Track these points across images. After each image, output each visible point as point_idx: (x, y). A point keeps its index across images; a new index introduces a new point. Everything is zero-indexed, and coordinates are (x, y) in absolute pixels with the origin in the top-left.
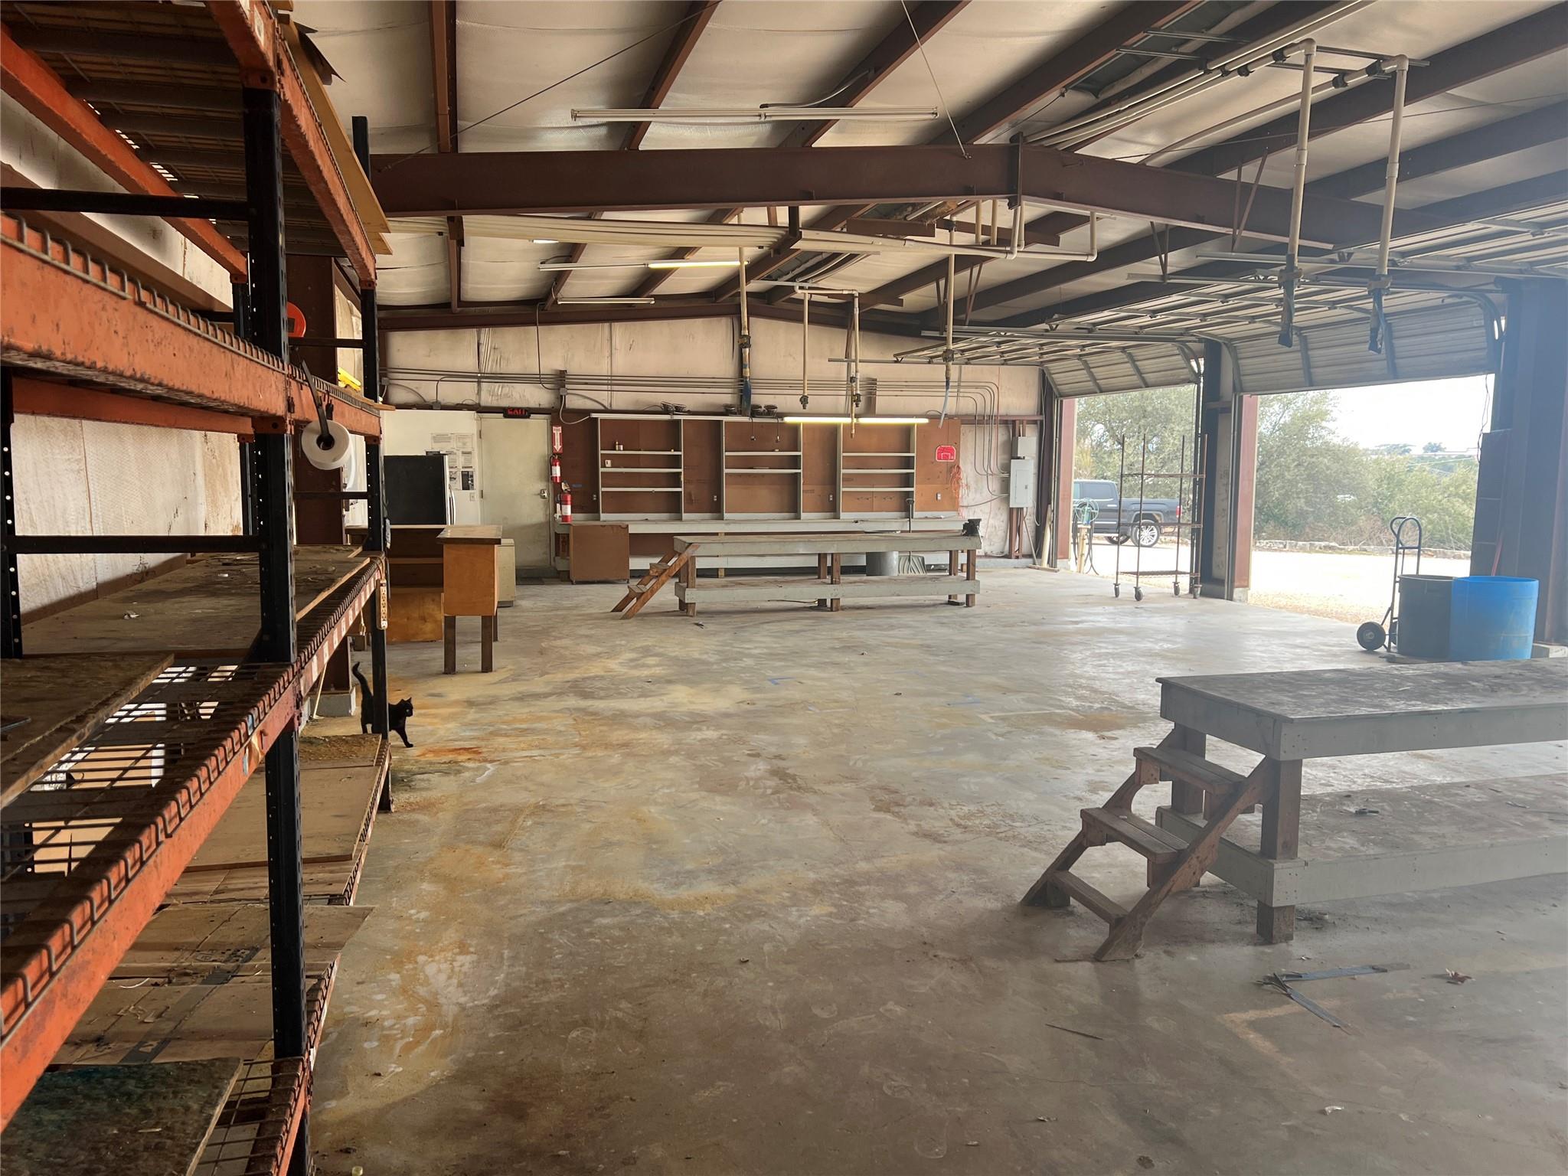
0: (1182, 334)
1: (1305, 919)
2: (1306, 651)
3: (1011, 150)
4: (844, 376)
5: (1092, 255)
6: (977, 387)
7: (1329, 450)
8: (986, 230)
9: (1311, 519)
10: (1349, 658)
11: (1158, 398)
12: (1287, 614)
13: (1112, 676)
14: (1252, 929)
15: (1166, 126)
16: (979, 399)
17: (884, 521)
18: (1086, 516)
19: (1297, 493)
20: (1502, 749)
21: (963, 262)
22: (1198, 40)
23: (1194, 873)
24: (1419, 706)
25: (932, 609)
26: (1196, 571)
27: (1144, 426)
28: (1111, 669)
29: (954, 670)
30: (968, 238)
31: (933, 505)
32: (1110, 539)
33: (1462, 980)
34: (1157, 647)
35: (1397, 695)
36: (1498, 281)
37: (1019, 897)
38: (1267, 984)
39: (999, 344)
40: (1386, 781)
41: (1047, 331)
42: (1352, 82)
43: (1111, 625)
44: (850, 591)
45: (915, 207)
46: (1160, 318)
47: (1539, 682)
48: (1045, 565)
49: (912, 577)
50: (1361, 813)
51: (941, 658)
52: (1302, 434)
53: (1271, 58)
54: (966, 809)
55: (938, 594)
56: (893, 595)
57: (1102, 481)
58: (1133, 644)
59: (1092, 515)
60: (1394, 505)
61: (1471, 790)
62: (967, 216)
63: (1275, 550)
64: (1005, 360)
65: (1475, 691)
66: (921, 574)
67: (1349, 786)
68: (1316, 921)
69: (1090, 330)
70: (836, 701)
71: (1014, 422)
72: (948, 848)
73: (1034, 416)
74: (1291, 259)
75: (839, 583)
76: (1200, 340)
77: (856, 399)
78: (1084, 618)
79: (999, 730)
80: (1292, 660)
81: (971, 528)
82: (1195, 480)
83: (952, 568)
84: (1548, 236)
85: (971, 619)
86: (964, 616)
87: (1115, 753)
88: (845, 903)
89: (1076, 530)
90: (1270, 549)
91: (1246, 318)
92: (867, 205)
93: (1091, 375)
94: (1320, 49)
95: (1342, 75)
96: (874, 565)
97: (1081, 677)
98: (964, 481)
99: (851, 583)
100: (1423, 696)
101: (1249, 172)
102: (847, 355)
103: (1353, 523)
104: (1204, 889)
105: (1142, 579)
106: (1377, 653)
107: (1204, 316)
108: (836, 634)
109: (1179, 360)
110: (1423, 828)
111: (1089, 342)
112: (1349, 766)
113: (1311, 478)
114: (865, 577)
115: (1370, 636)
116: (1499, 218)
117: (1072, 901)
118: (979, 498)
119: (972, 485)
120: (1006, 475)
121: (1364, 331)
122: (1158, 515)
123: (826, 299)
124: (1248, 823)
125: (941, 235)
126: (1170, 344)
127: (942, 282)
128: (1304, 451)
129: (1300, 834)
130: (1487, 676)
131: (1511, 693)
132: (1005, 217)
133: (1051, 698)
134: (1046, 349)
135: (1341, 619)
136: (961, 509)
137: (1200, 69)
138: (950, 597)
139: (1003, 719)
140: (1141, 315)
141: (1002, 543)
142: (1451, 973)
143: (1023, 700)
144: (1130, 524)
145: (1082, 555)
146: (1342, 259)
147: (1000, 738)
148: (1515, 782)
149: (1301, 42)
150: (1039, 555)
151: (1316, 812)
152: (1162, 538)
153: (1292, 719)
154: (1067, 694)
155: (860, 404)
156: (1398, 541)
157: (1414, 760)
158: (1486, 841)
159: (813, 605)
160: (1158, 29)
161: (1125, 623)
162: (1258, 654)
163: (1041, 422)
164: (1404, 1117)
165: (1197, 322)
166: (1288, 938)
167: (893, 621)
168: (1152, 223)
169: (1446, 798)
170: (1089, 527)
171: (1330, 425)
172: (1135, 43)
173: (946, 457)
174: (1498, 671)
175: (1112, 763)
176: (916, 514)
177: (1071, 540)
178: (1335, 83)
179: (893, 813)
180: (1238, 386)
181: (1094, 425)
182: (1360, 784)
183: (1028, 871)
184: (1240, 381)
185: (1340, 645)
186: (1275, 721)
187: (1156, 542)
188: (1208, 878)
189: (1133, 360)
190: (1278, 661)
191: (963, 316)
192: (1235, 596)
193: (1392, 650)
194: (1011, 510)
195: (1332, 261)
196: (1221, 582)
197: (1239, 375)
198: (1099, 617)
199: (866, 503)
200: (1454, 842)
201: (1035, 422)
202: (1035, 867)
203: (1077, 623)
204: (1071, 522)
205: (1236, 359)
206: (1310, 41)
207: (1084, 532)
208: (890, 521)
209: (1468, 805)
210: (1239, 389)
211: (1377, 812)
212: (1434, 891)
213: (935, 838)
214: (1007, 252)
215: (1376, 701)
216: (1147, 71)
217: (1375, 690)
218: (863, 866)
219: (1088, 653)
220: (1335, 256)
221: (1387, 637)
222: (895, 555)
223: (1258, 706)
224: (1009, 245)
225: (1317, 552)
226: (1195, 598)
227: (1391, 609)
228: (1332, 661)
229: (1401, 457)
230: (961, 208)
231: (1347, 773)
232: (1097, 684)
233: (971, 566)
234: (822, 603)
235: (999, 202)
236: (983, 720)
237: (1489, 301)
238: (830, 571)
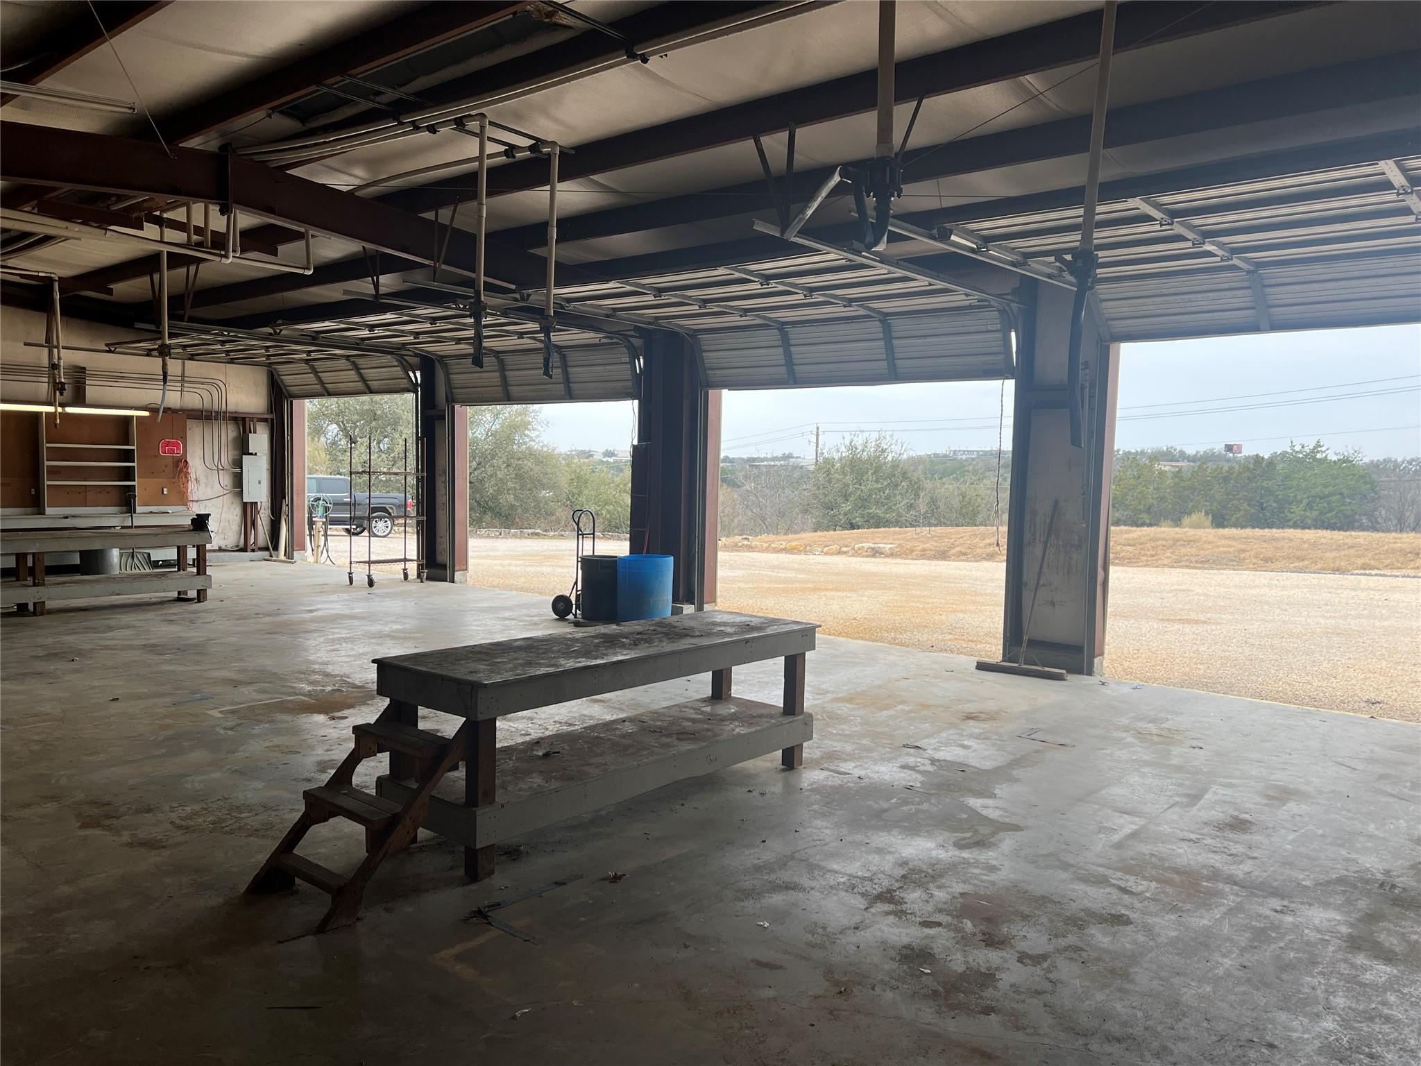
0: (399, 349)
1: (505, 854)
2: (513, 622)
3: (220, 158)
4: (45, 362)
5: (309, 269)
6: (203, 383)
7: (531, 454)
8: (198, 230)
9: (519, 510)
10: (543, 625)
11: (386, 402)
12: (499, 592)
13: (344, 659)
14: (461, 872)
15: (371, 163)
16: (206, 395)
17: (100, 516)
18: (321, 510)
19: (508, 490)
20: (652, 688)
21: (176, 260)
22: (390, 95)
23: (408, 832)
24: (584, 662)
25: (159, 606)
26: (422, 559)
27: (375, 428)
28: (343, 653)
29: (182, 668)
30: (180, 236)
31: (159, 499)
32: (348, 531)
33: (620, 878)
34: (387, 629)
35: (568, 654)
36: (637, 329)
37: (243, 888)
38: (472, 917)
39: (223, 343)
40: (570, 725)
41: (271, 334)
42: (519, 155)
43: (347, 612)
44: (56, 594)
45: (120, 198)
46: (377, 332)
47: (666, 634)
48: (282, 557)
49: (138, 574)
50: (546, 755)
51: (167, 657)
52: (510, 440)
53: (453, 122)
54: (188, 809)
55: (164, 591)
56: (112, 595)
57: (338, 476)
58: (365, 628)
59: (326, 509)
60: (582, 499)
61: (627, 723)
62: (179, 215)
63: (493, 537)
64: (232, 359)
65: (623, 646)
66: (148, 570)
67: (543, 733)
68: (513, 853)
69: (314, 338)
70: (36, 715)
71: (244, 419)
72: (166, 853)
73: (264, 414)
74: (478, 293)
75: (43, 585)
76: (416, 355)
77: (60, 387)
78: (319, 606)
79: (229, 724)
80: (501, 631)
81: (200, 523)
82: (417, 478)
83: (180, 563)
84: (665, 298)
85: (202, 614)
86: (194, 612)
87: (344, 732)
88: (40, 935)
89: (311, 523)
90: (488, 537)
91: (452, 339)
92: (61, 188)
93: (319, 378)
94: (491, 123)
95: (511, 149)
96: (91, 563)
97: (314, 662)
98: (192, 476)
99: (58, 584)
100: (587, 654)
101: (444, 215)
102: (48, 340)
103: (552, 514)
104: (421, 844)
105: (373, 567)
106: (567, 620)
107: (417, 334)
108: (40, 641)
109: (398, 371)
110: (591, 761)
111: (313, 348)
112: (543, 716)
113: (519, 477)
114: (78, 577)
115: (561, 606)
116: (632, 280)
117: (298, 881)
118: (210, 493)
119: (202, 479)
120: (238, 470)
121: (539, 359)
122: (391, 508)
123: (17, 279)
124: (455, 779)
125: (151, 230)
126: (389, 357)
127: (156, 277)
128: (512, 455)
129: (496, 781)
130: (633, 633)
131: (647, 645)
132: (218, 222)
133: (283, 686)
134: (272, 351)
135: (541, 593)
136: (191, 504)
137: (395, 120)
138: (179, 593)
139: (233, 712)
140: (362, 327)
141: (237, 537)
142: (611, 874)
143: (255, 691)
144: (365, 517)
145: (319, 546)
146: (523, 299)
147: (230, 732)
148: (655, 713)
149: (476, 115)
150: (276, 548)
151: (512, 760)
152: (396, 528)
153: (486, 684)
154: (300, 680)
155: (65, 393)
156: (579, 529)
157: (591, 704)
158: (635, 763)
159: (11, 610)
160: (354, 76)
161: (360, 608)
162: (475, 628)
163: (272, 420)
164: (575, 1003)
165: (410, 339)
166: (491, 872)
167: (112, 622)
168: (364, 247)
169: (609, 733)
170: (324, 520)
171: (533, 434)
172: (336, 83)
173: (172, 451)
174: (639, 628)
175: (340, 741)
176: (139, 509)
177: (307, 532)
178: (506, 153)
179: (103, 826)
180: (450, 397)
181: (328, 425)
182: (552, 730)
183: (253, 860)
184: (452, 393)
185: (540, 615)
186: (472, 687)
187: (390, 532)
188: (423, 833)
189: (357, 368)
190: (490, 633)
191: (182, 312)
192: (456, 579)
193: (578, 616)
194: (245, 505)
195: (516, 300)
196: (444, 567)
197: (451, 388)
198: (335, 605)
199: (81, 497)
200: (612, 768)
201: (265, 420)
202: (261, 853)
203: (311, 611)
204: (307, 515)
205: (447, 374)
206: (483, 115)
207: (319, 525)
208: (111, 518)
209: (624, 736)
210: (452, 400)
211: (558, 752)
212: (602, 809)
213: (151, 845)
214: (222, 256)
215: (553, 662)
216: (347, 112)
217: (553, 652)
218: (65, 890)
219: (322, 639)
220: (517, 296)
221: (574, 606)
222: (115, 553)
223: (458, 676)
224: (224, 250)
225: (526, 538)
226: (422, 582)
227: (576, 583)
228: (533, 629)
229: (587, 461)
230: (172, 206)
231: (542, 722)
232: (329, 669)
233: (201, 561)
234: (22, 608)
235: (211, 207)
236: (212, 716)
237: (631, 343)
238: (32, 571)
